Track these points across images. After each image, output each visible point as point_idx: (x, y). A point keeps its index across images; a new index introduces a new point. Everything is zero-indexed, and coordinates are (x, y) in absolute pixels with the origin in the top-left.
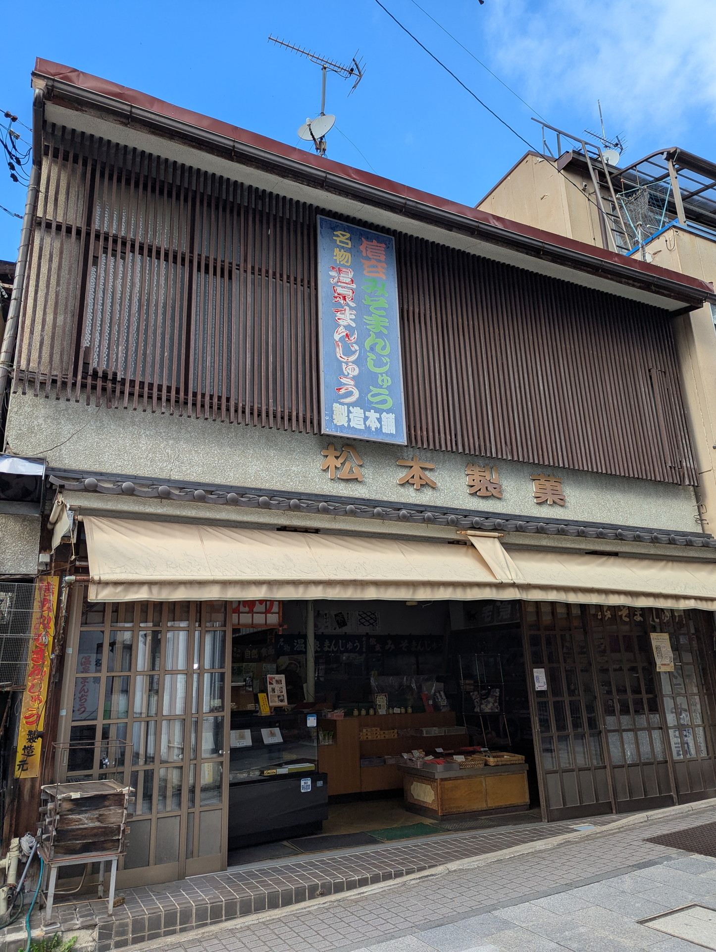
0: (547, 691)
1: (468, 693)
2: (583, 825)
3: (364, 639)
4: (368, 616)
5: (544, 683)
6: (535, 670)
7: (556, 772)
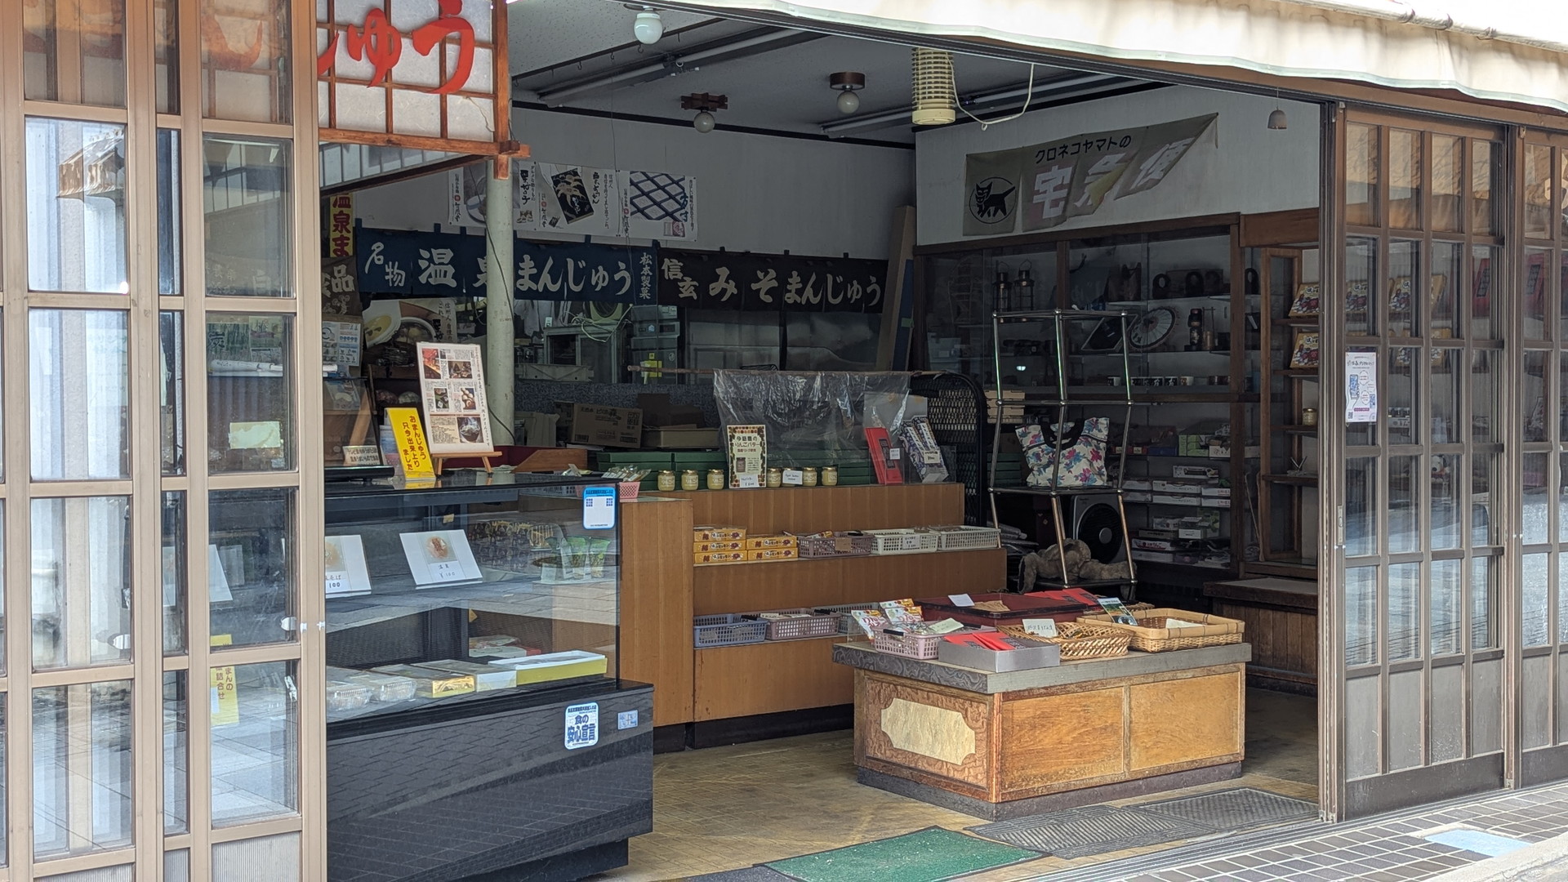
0: (1374, 426)
1: (1009, 429)
2: (1444, 827)
3: (645, 259)
4: (659, 187)
5: (1372, 397)
6: (1350, 357)
7: (1372, 673)
